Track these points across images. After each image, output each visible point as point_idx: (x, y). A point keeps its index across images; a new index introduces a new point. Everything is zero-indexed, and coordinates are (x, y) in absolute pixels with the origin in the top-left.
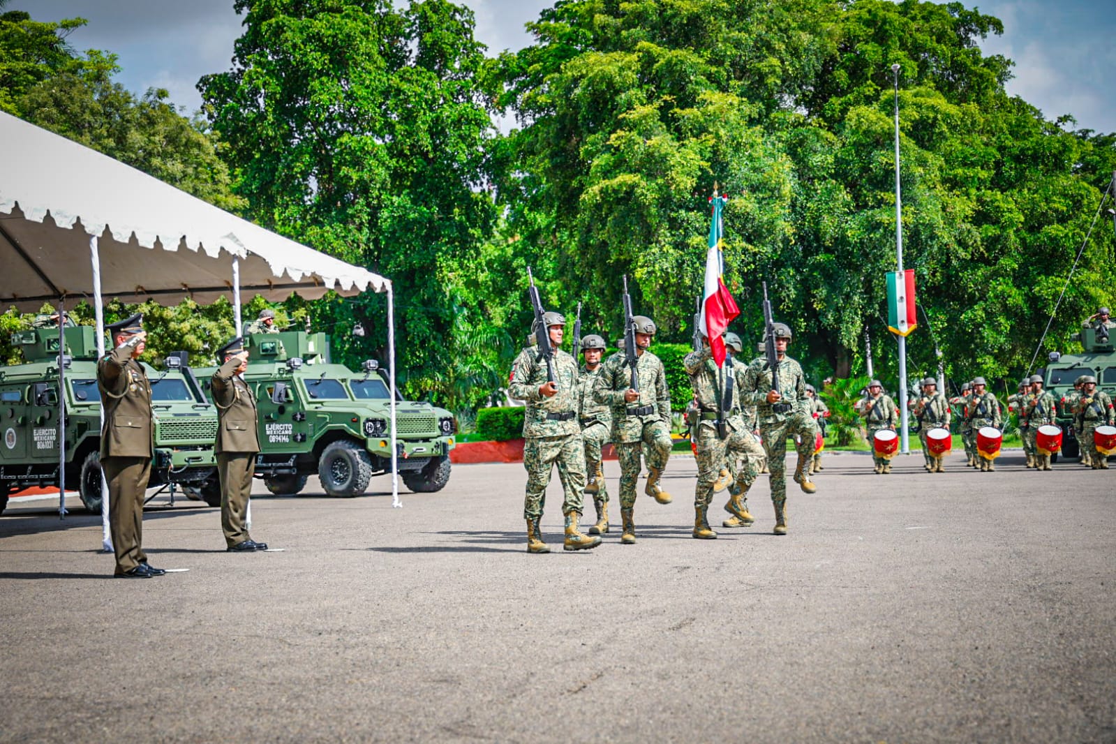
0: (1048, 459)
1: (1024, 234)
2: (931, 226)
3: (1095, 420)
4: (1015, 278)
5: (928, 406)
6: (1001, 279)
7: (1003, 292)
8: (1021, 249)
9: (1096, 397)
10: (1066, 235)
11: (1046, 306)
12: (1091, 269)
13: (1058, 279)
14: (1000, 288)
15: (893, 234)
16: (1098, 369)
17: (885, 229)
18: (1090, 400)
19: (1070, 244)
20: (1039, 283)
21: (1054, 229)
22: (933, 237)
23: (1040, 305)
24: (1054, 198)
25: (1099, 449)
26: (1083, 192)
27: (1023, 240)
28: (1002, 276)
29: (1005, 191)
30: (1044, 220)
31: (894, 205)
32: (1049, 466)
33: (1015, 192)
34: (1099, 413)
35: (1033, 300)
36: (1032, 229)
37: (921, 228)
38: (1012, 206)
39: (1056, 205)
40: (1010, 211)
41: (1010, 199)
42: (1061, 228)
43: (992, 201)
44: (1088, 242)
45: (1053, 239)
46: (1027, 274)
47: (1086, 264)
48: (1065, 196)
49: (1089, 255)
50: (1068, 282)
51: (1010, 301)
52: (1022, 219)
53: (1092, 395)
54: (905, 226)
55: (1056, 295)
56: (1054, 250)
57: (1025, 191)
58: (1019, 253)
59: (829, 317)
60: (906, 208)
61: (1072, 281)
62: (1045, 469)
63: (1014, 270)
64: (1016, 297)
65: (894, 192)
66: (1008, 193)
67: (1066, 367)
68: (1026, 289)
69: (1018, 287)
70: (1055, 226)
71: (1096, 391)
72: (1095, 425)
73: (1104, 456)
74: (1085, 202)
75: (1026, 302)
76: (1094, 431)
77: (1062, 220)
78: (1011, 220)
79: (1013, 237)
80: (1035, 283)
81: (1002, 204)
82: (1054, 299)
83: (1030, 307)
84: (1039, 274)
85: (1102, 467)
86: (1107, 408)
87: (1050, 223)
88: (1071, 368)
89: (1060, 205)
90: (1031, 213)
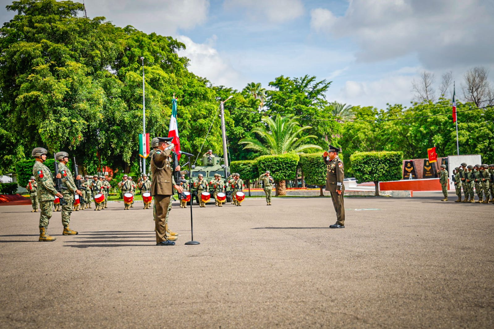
0: (186, 204)
1: (192, 122)
2: (156, 118)
3: (202, 190)
4: (188, 138)
5: (144, 184)
6: (183, 138)
7: (183, 143)
8: (190, 127)
9: (203, 182)
10: (205, 123)
11: (198, 148)
12: (214, 136)
13: (202, 139)
14: (182, 141)
15: (142, 120)
16: (208, 172)
17: (139, 118)
18: (201, 183)
19: (206, 126)
20: (195, 140)
21: (201, 121)
22: (157, 122)
23: (196, 148)
24: (202, 110)
25: (203, 200)
26: (212, 108)
27: (191, 124)
28: (184, 137)
29: (185, 106)
30: (199, 117)
31: (143, 109)
32: (186, 206)
33: (189, 107)
34: (204, 187)
35: (193, 146)
36: (195, 121)
37: (152, 118)
38: (188, 112)
39: (203, 112)
40: (187, 113)
41: (187, 109)
42: (204, 120)
43: (180, 110)
44: (212, 126)
45: (201, 124)
46: (192, 136)
47: (212, 134)
48: (206, 109)
49: (213, 130)
50: (205, 140)
51: (186, 146)
52: (190, 116)
53: (201, 181)
54: (147, 117)
55: (201, 144)
56: (201, 129)
57: (192, 107)
58: (190, 129)
59: (118, 150)
60: (147, 110)
61: (207, 140)
62: (185, 207)
63: (188, 135)
64: (188, 145)
65: (143, 104)
66: (186, 107)
67: (197, 171)
68: (191, 142)
69: (189, 141)
70: (202, 120)
71: (203, 180)
72: (202, 192)
73: (204, 203)
74: (213, 112)
75: (191, 147)
76: (201, 194)
77: (205, 118)
78: (186, 116)
79: (187, 123)
80: (194, 140)
81: (184, 111)
82: (201, 146)
83: (192, 149)
84: (196, 137)
85: (204, 207)
86: (206, 186)
87: (201, 118)
88: (199, 171)
89: (204, 112)
90: (194, 115)
